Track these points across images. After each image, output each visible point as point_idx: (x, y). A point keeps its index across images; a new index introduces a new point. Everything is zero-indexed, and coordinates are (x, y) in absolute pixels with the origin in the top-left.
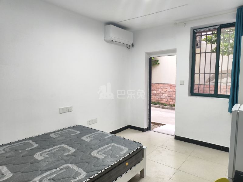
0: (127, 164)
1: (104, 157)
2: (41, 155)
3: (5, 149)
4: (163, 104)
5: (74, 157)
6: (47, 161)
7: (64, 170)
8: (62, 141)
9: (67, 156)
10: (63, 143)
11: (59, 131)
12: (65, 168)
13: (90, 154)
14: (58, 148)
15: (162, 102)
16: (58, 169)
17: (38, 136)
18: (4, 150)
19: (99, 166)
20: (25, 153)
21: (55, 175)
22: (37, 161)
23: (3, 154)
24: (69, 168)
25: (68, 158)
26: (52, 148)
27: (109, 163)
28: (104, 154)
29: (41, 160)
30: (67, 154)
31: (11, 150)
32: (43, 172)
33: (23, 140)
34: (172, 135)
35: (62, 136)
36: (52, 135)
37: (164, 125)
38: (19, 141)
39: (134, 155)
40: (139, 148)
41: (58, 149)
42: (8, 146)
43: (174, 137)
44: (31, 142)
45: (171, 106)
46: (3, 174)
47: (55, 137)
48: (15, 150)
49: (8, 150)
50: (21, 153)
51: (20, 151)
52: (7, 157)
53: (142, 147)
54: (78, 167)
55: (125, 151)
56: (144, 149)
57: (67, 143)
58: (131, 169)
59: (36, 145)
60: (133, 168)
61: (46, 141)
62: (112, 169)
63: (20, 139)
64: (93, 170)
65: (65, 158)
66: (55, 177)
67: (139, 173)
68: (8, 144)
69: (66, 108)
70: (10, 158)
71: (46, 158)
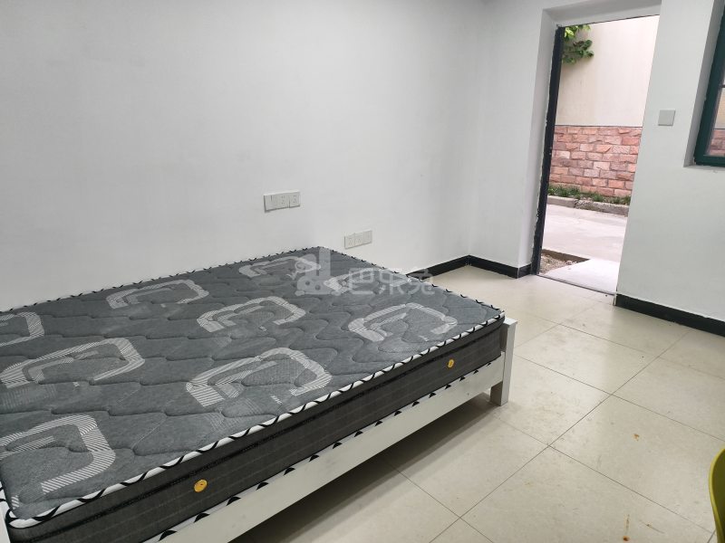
0: (451, 363)
1: (382, 339)
2: (215, 318)
3: (129, 298)
4: (589, 195)
5: (300, 332)
6: (230, 334)
7: (273, 363)
8: (271, 288)
9: (283, 326)
10: (273, 293)
11: (264, 259)
12: (274, 358)
13: (345, 328)
14: (261, 304)
15: (587, 189)
16: (257, 359)
17: (210, 271)
18: (125, 299)
19: (366, 360)
20: (175, 312)
21: (249, 372)
22: (204, 334)
23: (122, 308)
24: (286, 358)
25: (286, 332)
26: (246, 304)
27: (396, 357)
28: (385, 330)
29: (216, 332)
30: (283, 321)
31: (142, 300)
32: (219, 361)
33: (171, 278)
34: (607, 294)
35: (271, 274)
36: (245, 270)
37: (583, 260)
38: (161, 280)
39: (474, 341)
40: (491, 321)
41: (260, 307)
42: (135, 290)
43: (611, 299)
44: (190, 283)
45: (617, 203)
46: (122, 359)
47: (251, 274)
48: (153, 303)
49: (133, 300)
50: (166, 310)
51: (163, 306)
52: (131, 318)
53: (500, 319)
54: (311, 357)
55: (446, 328)
56: (507, 326)
57: (284, 294)
58: (463, 378)
59: (202, 294)
60: (470, 377)
61: (228, 284)
62: (405, 374)
63: (165, 275)
64: (349, 371)
65: (277, 332)
66: (247, 377)
67: (488, 392)
68: (135, 285)
69: (283, 196)
70: (140, 322)
71: (228, 328)
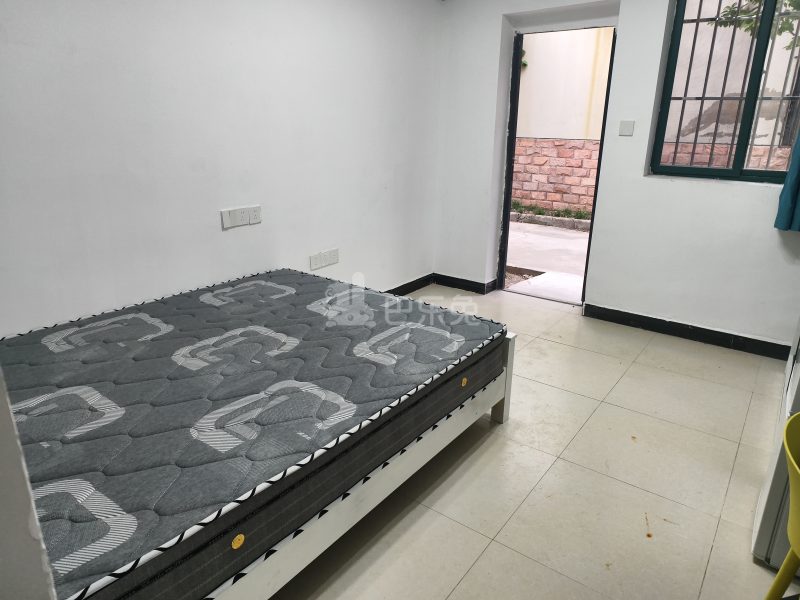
0: (465, 380)
1: (394, 362)
2: (193, 354)
4: (530, 208)
5: (301, 362)
6: (219, 371)
7: (283, 398)
8: (250, 316)
9: (278, 357)
10: (252, 321)
11: (224, 285)
12: (283, 392)
13: (349, 353)
14: (241, 335)
15: (527, 202)
16: (262, 395)
17: (163, 301)
19: (386, 385)
20: (138, 351)
21: (260, 410)
22: (184, 373)
23: (69, 351)
24: (296, 391)
25: (284, 364)
26: (224, 336)
27: (416, 378)
28: (395, 353)
29: (202, 369)
30: (275, 352)
32: (217, 403)
33: (117, 313)
34: (574, 305)
35: (241, 302)
36: (206, 298)
37: (540, 273)
38: (104, 316)
39: (483, 357)
40: (496, 335)
41: (241, 339)
43: (579, 310)
44: (145, 317)
45: (558, 215)
46: (92, 410)
47: (218, 303)
48: (104, 342)
50: (127, 349)
51: (121, 344)
52: (84, 362)
53: (504, 333)
54: (325, 387)
55: (455, 346)
56: (509, 339)
57: (265, 322)
58: (474, 397)
59: (166, 329)
60: (479, 395)
61: (193, 315)
63: (109, 309)
64: (373, 398)
65: (274, 364)
66: (261, 414)
68: (72, 324)
70: (99, 365)
71: (214, 365)
